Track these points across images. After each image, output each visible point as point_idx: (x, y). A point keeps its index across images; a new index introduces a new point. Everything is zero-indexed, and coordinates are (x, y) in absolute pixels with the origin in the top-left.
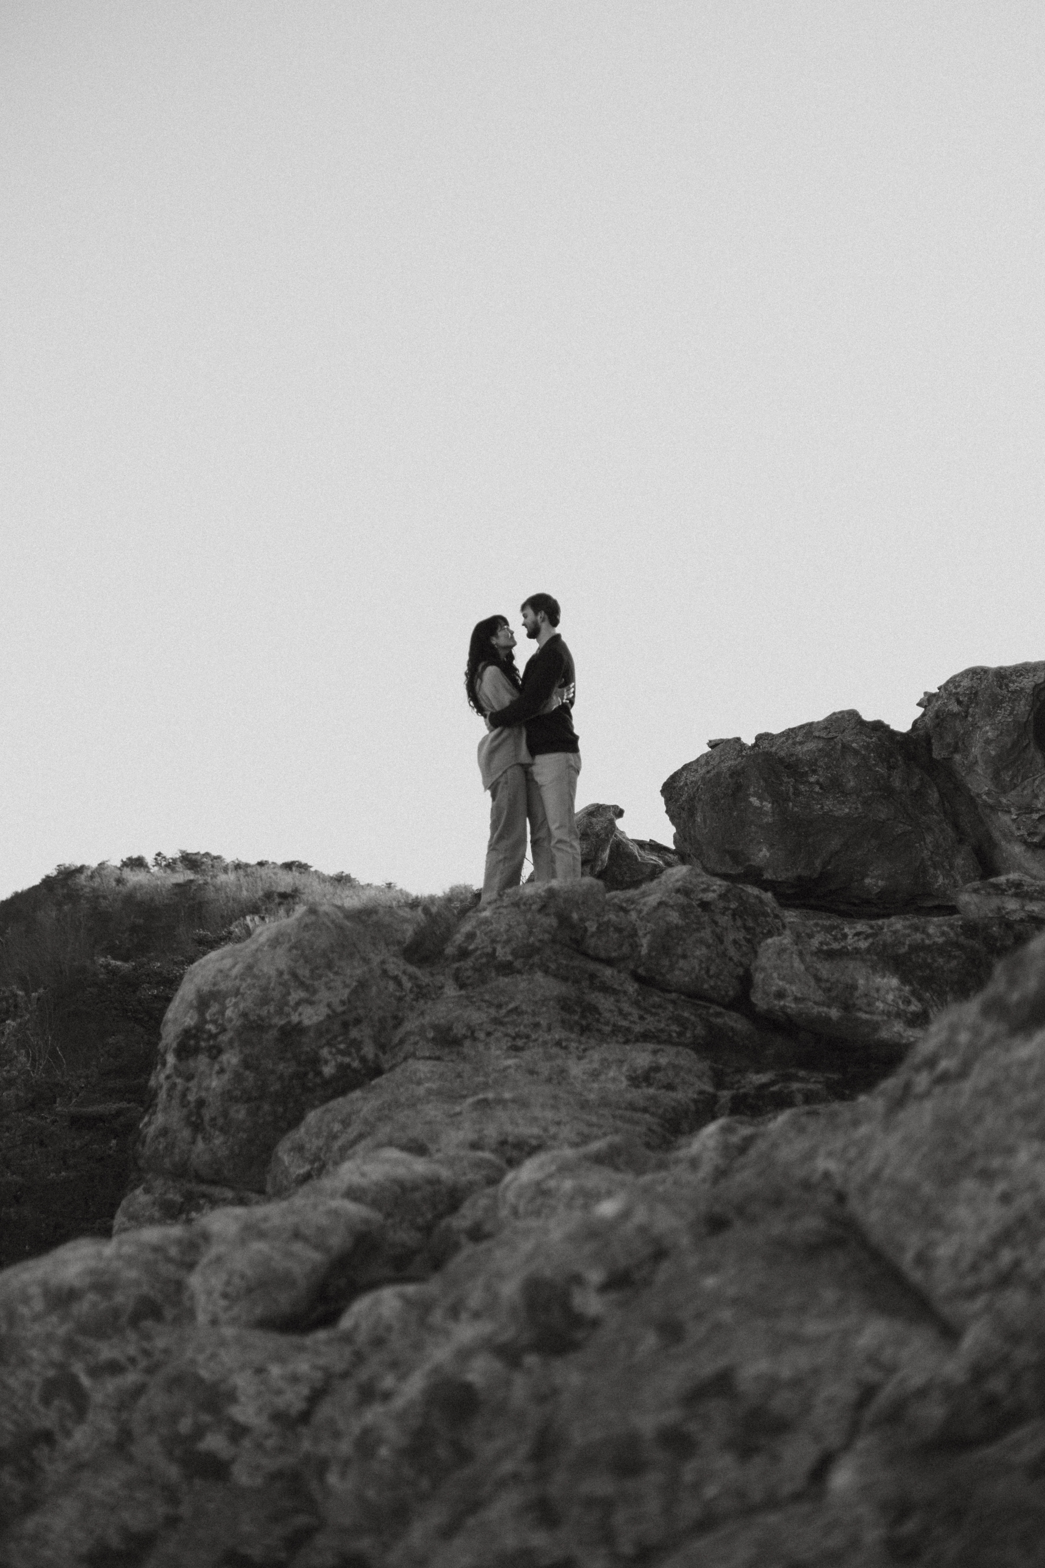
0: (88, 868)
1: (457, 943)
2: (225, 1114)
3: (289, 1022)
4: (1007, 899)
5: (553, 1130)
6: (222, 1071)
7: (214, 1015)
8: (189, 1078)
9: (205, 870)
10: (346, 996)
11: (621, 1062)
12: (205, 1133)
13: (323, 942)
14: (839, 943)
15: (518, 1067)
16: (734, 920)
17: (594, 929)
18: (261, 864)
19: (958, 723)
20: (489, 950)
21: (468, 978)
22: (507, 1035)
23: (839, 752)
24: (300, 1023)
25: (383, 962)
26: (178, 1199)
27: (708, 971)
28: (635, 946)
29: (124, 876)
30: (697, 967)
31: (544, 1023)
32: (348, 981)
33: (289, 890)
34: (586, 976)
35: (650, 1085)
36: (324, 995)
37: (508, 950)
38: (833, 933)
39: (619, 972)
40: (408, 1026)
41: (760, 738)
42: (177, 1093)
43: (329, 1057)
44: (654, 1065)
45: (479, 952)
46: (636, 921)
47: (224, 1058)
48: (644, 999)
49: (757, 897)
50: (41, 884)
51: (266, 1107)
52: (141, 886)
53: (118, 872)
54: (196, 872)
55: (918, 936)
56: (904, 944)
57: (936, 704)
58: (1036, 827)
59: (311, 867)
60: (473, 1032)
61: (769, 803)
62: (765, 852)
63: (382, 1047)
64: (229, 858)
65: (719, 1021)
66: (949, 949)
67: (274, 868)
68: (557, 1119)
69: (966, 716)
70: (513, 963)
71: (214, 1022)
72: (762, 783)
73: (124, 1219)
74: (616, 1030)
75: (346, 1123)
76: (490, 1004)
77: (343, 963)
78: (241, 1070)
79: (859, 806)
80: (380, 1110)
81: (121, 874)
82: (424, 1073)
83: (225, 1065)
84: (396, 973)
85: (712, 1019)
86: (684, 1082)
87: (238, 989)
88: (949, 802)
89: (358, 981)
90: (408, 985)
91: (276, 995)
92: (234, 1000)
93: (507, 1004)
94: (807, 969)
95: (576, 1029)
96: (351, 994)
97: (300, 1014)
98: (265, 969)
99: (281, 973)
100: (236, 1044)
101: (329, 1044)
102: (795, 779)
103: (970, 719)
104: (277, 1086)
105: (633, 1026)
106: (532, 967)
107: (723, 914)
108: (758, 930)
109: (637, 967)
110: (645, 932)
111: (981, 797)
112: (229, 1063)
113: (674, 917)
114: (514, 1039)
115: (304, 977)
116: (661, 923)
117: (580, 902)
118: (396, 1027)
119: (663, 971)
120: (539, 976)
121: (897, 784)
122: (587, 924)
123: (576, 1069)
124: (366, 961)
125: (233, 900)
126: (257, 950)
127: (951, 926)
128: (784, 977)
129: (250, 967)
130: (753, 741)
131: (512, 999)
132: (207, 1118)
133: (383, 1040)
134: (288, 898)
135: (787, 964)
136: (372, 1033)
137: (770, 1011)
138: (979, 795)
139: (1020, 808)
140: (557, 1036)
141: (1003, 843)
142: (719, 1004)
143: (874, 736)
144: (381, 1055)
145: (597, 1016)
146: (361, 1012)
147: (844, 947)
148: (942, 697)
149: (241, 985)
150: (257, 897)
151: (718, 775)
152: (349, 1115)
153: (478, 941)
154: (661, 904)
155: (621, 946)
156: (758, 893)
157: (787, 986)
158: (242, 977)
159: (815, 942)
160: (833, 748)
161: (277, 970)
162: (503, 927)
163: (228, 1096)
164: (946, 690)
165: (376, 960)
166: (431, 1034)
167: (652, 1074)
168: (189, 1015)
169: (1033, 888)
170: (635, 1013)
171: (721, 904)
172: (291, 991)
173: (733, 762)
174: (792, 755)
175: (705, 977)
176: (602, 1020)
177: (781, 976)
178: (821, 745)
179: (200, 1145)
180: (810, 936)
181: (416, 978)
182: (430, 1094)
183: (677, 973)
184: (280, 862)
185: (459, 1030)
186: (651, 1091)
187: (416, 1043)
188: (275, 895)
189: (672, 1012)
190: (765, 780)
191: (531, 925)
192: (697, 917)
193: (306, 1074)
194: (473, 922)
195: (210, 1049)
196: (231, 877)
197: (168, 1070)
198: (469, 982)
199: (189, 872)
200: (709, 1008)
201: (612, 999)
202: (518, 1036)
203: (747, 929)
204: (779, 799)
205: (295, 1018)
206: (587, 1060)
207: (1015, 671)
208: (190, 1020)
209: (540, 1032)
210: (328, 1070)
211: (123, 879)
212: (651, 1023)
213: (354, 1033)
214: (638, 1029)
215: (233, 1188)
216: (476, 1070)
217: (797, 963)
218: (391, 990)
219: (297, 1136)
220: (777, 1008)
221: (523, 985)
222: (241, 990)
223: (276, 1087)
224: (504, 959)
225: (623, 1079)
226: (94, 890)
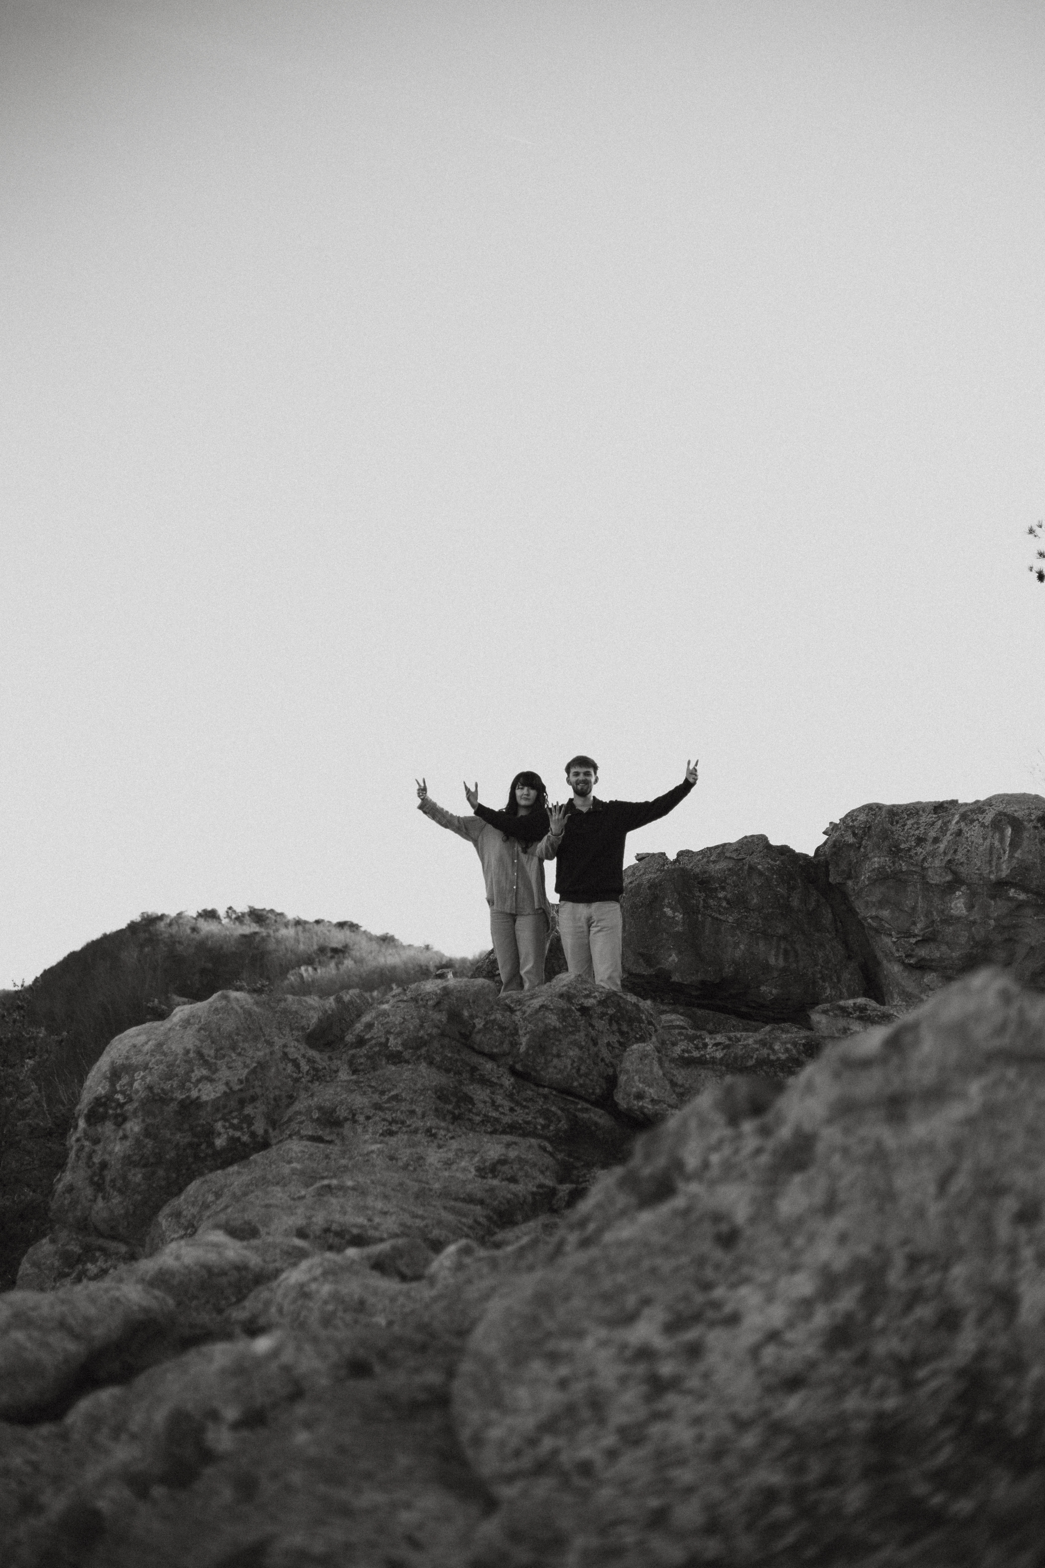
0: (167, 916)
1: (357, 1032)
2: (124, 1178)
3: (188, 1097)
4: (852, 1021)
5: (377, 1220)
6: (125, 1137)
7: (124, 1086)
8: (96, 1141)
9: (268, 924)
10: (244, 1076)
11: (475, 1152)
12: (105, 1193)
13: (229, 1025)
14: (700, 1051)
15: (381, 1152)
16: (610, 1024)
17: (481, 1026)
18: (318, 922)
19: (852, 853)
20: (383, 1040)
21: (361, 1064)
22: (384, 1120)
23: (746, 873)
24: (198, 1098)
25: (285, 1046)
26: (77, 1250)
27: (579, 1070)
28: (514, 1044)
29: (198, 925)
30: (569, 1067)
31: (419, 1111)
32: (248, 1061)
33: (339, 946)
34: (468, 1068)
35: (495, 1177)
36: (224, 1073)
37: (399, 1041)
38: (695, 1042)
39: (499, 1066)
40: (298, 1106)
41: (681, 854)
42: (84, 1155)
43: (222, 1130)
44: (503, 1157)
45: (373, 1042)
46: (519, 1021)
47: (128, 1125)
48: (518, 1092)
49: (635, 1005)
50: (126, 928)
51: (161, 1173)
52: (212, 934)
53: (194, 921)
54: (261, 926)
55: (765, 1051)
56: (752, 1057)
57: (835, 835)
58: (913, 950)
59: (361, 927)
60: (354, 1115)
61: (681, 914)
62: (674, 958)
63: (273, 1123)
64: (291, 915)
65: (585, 1115)
66: (790, 1065)
67: (329, 926)
68: (386, 1209)
69: (859, 848)
70: (402, 1053)
71: (123, 1092)
72: (676, 895)
73: (28, 1266)
74: (486, 1120)
75: (218, 1195)
76: (375, 1090)
77: (246, 1045)
78: (141, 1138)
79: (760, 921)
80: (248, 1185)
81: (196, 923)
82: (296, 1153)
83: (128, 1133)
84: (296, 1056)
85: (579, 1114)
86: (527, 1175)
87: (147, 1064)
88: (841, 922)
89: (258, 1063)
90: (305, 1067)
91: (181, 1071)
92: (142, 1074)
93: (389, 1090)
94: (664, 1075)
95: (449, 1117)
96: (249, 1074)
97: (200, 1090)
98: (173, 1047)
99: (187, 1052)
100: (140, 1114)
101: (224, 1119)
102: (706, 894)
103: (862, 850)
104: (173, 1154)
105: (502, 1117)
106: (418, 1058)
107: (601, 1018)
108: (632, 1034)
109: (515, 1062)
110: (525, 1031)
111: (866, 920)
112: (132, 1130)
113: (553, 1020)
114: (390, 1124)
115: (209, 1056)
116: (540, 1024)
117: (471, 1001)
118: (288, 1106)
119: (538, 1068)
120: (423, 1067)
121: (795, 903)
122: (476, 1021)
123: (434, 1157)
124: (270, 1044)
125: (291, 952)
126: (170, 1029)
127: (795, 1044)
128: (644, 1080)
129: (160, 1045)
130: (675, 857)
131: (395, 1086)
132: (108, 1178)
133: (276, 1117)
134: (339, 952)
135: (647, 1069)
136: (266, 1110)
137: (630, 1109)
138: (865, 919)
139: (899, 933)
140: (428, 1124)
141: (885, 962)
142: (587, 1101)
143: (778, 860)
144: (271, 1131)
145: (470, 1107)
146: (258, 1090)
147: (702, 1056)
148: (840, 828)
149: (150, 1061)
150: (312, 951)
151: (639, 885)
152: (222, 1188)
153: (375, 1030)
154: (542, 1006)
155: (502, 1043)
156: (636, 1001)
157: (646, 1089)
158: (152, 1053)
159: (678, 1050)
160: (742, 869)
161: (185, 1048)
162: (399, 1019)
163: (128, 1161)
164: (844, 822)
165: (278, 1042)
166: (316, 1115)
167: (499, 1167)
168: (102, 1085)
169: (875, 1013)
170: (507, 1104)
171: (599, 1010)
172: (195, 1068)
173: (653, 876)
174: (705, 872)
175: (575, 1075)
176: (474, 1111)
177: (642, 1080)
178: (731, 865)
179: (100, 1203)
180: (674, 1044)
181: (314, 1062)
182: (293, 1174)
183: (550, 1070)
184: (335, 921)
185: (342, 1113)
186: (495, 1182)
187: (302, 1122)
188: (329, 950)
189: (541, 1106)
190: (679, 894)
191: (423, 1020)
192: (575, 1021)
193: (199, 1145)
194: (373, 1014)
195: (116, 1116)
196: (290, 932)
197: (79, 1134)
198: (361, 1067)
199: (254, 925)
200: (578, 1103)
201: (488, 1091)
202: (394, 1121)
203: (622, 1033)
204: (690, 911)
205: (194, 1094)
206: (445, 1149)
207: (905, 810)
208: (102, 1090)
209: (415, 1119)
210: (220, 1142)
211: (198, 928)
212: (520, 1116)
213: (248, 1110)
214: (506, 1120)
215: (127, 1243)
216: (343, 1153)
217: (656, 1067)
218: (289, 1071)
219: (177, 1203)
220: (636, 1108)
221: (406, 1075)
222: (150, 1065)
223: (171, 1155)
224: (394, 1049)
225: (473, 1170)
226: (171, 936)
